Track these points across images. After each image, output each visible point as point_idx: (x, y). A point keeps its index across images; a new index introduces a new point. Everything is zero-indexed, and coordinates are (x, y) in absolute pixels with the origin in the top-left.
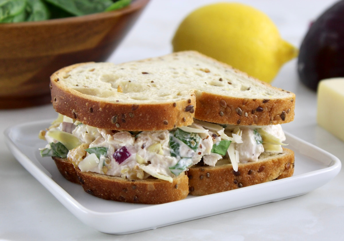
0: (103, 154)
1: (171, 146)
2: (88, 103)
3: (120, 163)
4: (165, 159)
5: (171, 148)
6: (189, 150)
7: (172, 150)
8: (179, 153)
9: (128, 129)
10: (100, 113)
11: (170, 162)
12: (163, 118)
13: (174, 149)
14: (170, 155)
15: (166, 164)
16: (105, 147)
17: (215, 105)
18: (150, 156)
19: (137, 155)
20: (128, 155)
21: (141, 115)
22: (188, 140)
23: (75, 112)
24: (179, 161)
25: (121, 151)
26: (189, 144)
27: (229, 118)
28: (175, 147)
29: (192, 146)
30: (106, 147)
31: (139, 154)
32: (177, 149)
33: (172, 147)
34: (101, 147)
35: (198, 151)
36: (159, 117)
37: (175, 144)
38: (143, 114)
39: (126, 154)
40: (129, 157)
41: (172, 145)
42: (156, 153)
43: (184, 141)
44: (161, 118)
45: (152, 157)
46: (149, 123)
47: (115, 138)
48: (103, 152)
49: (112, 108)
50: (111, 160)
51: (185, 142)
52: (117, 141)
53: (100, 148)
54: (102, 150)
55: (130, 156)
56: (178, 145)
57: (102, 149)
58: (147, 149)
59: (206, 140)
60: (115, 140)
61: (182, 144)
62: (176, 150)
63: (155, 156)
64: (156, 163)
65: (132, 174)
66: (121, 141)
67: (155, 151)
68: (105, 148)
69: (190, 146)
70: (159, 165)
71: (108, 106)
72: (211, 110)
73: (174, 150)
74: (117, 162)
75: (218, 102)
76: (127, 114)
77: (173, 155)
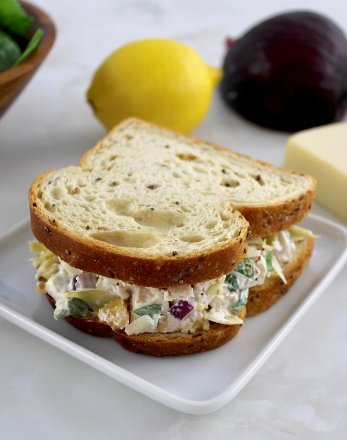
0: (157, 312)
1: (227, 281)
2: (137, 262)
3: (181, 319)
4: (226, 298)
5: (228, 283)
6: (247, 280)
7: (231, 286)
8: (238, 287)
9: (193, 283)
10: (157, 272)
11: (232, 300)
12: (232, 260)
13: (231, 283)
14: (229, 291)
15: (228, 303)
16: (157, 303)
17: (259, 219)
18: (211, 300)
19: (198, 304)
20: (190, 308)
21: (209, 265)
22: (244, 268)
23: (112, 271)
24: (240, 296)
25: (181, 305)
26: (246, 274)
27: (272, 228)
28: (232, 280)
29: (250, 274)
30: (159, 303)
31: (200, 303)
32: (235, 282)
33: (230, 282)
34: (152, 304)
35: (255, 277)
36: (228, 261)
37: (231, 277)
38: (212, 263)
39: (187, 307)
40: (192, 310)
41: (229, 279)
42: (216, 295)
43: (240, 271)
44: (230, 260)
45: (213, 301)
46: (218, 270)
47: (172, 294)
48: (157, 311)
49: (175, 265)
50: (168, 317)
51: (242, 272)
52: (177, 296)
53: (152, 306)
54: (155, 308)
55: (192, 308)
56: (235, 277)
57: (154, 306)
58: (207, 293)
59: (259, 262)
60: (173, 296)
61: (239, 275)
62: (235, 284)
63: (216, 298)
64: (218, 306)
65: (197, 327)
66: (182, 296)
67: (215, 294)
68: (158, 305)
69: (248, 276)
70: (221, 306)
71: (169, 264)
72: (255, 225)
73: (233, 284)
74: (177, 318)
75: (262, 214)
76: (194, 267)
77: (232, 290)
